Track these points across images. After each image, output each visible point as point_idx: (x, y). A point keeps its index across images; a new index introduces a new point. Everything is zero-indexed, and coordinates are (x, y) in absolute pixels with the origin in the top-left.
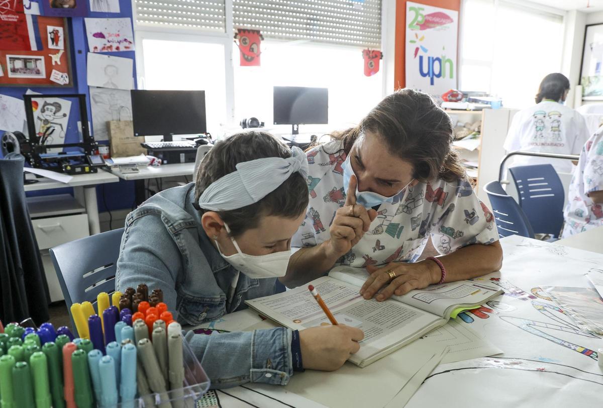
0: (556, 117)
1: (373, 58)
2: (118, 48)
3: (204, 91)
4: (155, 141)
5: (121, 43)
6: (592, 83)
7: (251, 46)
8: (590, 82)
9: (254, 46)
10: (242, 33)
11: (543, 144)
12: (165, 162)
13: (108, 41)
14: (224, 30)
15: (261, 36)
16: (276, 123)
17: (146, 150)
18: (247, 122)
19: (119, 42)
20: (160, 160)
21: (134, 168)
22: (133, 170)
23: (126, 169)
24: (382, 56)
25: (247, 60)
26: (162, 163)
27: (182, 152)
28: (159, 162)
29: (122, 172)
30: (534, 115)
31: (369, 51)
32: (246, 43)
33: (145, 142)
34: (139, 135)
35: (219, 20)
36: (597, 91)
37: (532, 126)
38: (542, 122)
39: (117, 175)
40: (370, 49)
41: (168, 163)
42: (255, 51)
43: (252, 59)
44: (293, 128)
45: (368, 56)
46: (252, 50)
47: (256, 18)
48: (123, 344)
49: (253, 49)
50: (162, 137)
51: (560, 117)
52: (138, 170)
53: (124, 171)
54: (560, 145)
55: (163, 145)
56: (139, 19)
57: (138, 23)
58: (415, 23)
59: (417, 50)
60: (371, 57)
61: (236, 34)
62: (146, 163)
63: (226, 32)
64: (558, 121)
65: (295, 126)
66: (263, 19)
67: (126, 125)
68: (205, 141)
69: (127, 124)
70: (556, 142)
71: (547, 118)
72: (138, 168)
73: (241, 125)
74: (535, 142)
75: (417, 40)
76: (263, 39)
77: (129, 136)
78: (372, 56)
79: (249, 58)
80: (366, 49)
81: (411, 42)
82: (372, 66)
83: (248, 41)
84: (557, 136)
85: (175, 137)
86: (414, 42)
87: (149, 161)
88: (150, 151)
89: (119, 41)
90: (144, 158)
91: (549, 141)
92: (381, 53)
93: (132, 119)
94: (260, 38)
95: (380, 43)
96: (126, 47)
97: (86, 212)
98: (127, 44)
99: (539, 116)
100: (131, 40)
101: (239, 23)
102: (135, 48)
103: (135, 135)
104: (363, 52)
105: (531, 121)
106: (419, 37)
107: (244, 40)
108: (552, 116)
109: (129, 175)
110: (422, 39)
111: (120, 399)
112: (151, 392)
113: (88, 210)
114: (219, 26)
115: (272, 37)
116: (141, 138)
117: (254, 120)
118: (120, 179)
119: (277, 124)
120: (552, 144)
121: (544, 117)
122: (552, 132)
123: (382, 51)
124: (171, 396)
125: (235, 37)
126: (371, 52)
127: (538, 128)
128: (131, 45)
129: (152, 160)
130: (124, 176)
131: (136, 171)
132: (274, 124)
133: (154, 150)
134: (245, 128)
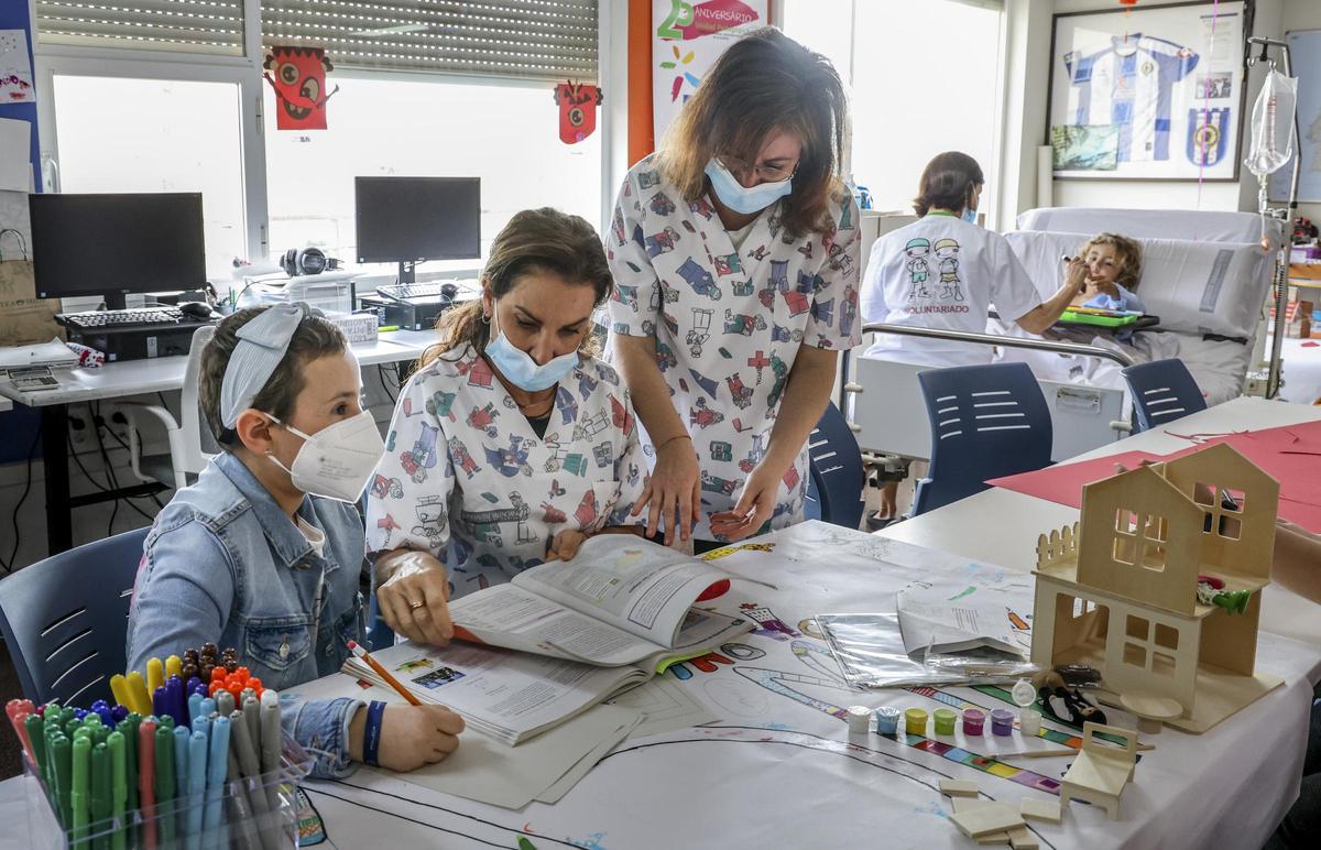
0: (950, 252)
1: (580, 102)
3: (200, 194)
4: (86, 310)
5: (3, 86)
6: (1073, 140)
7: (303, 84)
8: (1067, 139)
9: (311, 84)
10: (281, 54)
11: (928, 309)
12: (113, 357)
14: (240, 50)
15: (326, 61)
16: (361, 260)
17: (64, 329)
18: (297, 259)
20: (102, 355)
21: (44, 376)
22: (45, 381)
23: (26, 380)
24: (601, 97)
25: (294, 114)
26: (107, 360)
27: (151, 334)
28: (99, 359)
29: (19, 388)
30: (907, 249)
31: (572, 87)
32: (291, 78)
33: (61, 312)
34: (48, 296)
35: (229, 27)
36: (1083, 158)
37: (904, 273)
38: (924, 263)
40: (573, 83)
41: (119, 359)
42: (313, 95)
43: (307, 112)
44: (402, 267)
45: (568, 99)
46: (305, 92)
47: (313, 21)
48: (213, 718)
49: (307, 90)
50: (100, 299)
51: (956, 251)
52: (56, 383)
53: (22, 385)
54: (962, 309)
55: (105, 317)
56: (43, 27)
57: (41, 37)
58: (673, 25)
59: (679, 81)
60: (576, 99)
61: (269, 58)
62: (69, 361)
63: (245, 55)
64: (954, 261)
65: (407, 264)
66: (330, 23)
67: (16, 273)
68: (202, 308)
69: (19, 269)
70: (952, 302)
71: (933, 255)
72: (53, 376)
73: (282, 264)
74: (911, 305)
75: (679, 62)
76: (330, 68)
77: (23, 298)
78: (579, 98)
79: (300, 110)
80: (565, 82)
81: (665, 65)
82: (579, 120)
83: (295, 73)
84: (954, 291)
85: (131, 298)
86: (672, 65)
87: (76, 357)
88: (71, 331)
90: (57, 350)
91: (939, 301)
92: (599, 90)
94: (324, 66)
95: (596, 67)
96: (14, 95)
98: (16, 88)
99: (917, 251)
100: (27, 78)
101: (276, 33)
102: (37, 96)
103: (39, 297)
104: (556, 90)
105: (901, 261)
106: (683, 54)
107: (288, 70)
108: (941, 251)
109: (36, 395)
110: (690, 57)
111: (207, 785)
112: (242, 776)
114: (229, 41)
115: (350, 62)
116: (52, 301)
117: (313, 253)
118: (15, 403)
119: (365, 262)
120: (944, 309)
121: (927, 251)
122: (943, 284)
123: (599, 86)
124: (264, 780)
125: (267, 66)
126: (576, 89)
127: (916, 277)
128: (24, 91)
129: (81, 353)
130: (23, 398)
131: (51, 386)
132: (359, 262)
133: (87, 332)
134: (293, 273)
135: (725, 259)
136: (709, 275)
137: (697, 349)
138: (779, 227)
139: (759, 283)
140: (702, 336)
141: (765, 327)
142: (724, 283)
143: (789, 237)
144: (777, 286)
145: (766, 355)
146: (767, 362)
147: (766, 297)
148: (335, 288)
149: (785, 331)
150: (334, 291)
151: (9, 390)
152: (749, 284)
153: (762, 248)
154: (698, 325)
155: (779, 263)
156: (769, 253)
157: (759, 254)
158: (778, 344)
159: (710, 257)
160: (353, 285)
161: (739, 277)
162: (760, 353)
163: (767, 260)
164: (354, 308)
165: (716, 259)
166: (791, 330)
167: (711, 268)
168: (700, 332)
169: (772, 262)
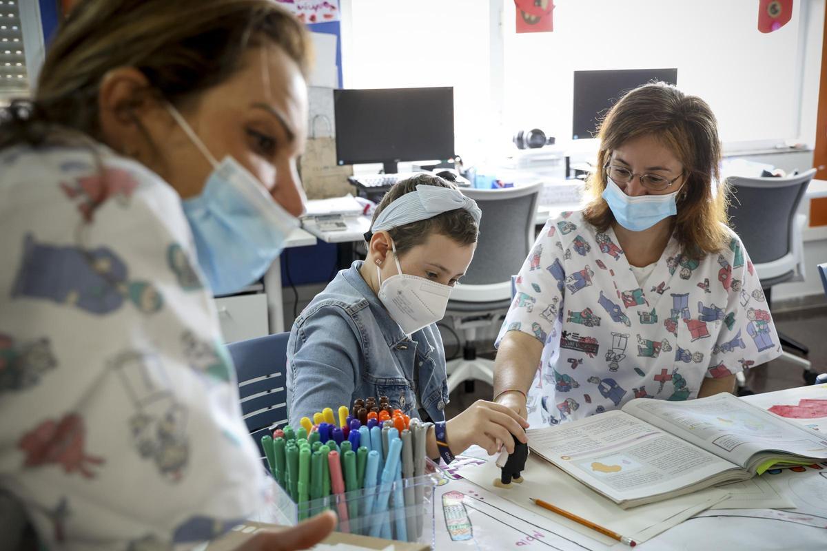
2: (313, 18)
3: (452, 88)
4: (369, 174)
5: (319, 10)
13: (299, 7)
16: (576, 137)
17: (354, 188)
18: (524, 137)
19: (316, 8)
21: (339, 221)
22: (338, 225)
23: (326, 223)
25: (528, 21)
29: (322, 229)
33: (352, 175)
34: (345, 163)
39: (314, 235)
42: (544, 5)
43: (538, 19)
46: (538, 3)
50: (380, 166)
52: (345, 225)
53: (323, 226)
55: (383, 180)
62: (356, 212)
67: (324, 147)
68: (452, 174)
69: (326, 144)
72: (344, 222)
73: (514, 141)
77: (328, 165)
79: (533, 18)
85: (401, 166)
87: (361, 208)
88: (360, 190)
89: (315, 6)
90: (352, 203)
93: (333, 135)
96: (326, 16)
97: (263, 291)
98: (327, 10)
100: (335, 4)
102: (341, 16)
103: (338, 164)
109: (332, 235)
113: (266, 287)
116: (347, 167)
117: (537, 133)
118: (320, 241)
119: (579, 138)
128: (333, 12)
129: (365, 206)
130: (323, 236)
131: (342, 228)
132: (573, 138)
133: (370, 191)
134: (521, 146)
135: (631, 294)
136: (618, 307)
137: (614, 366)
138: (676, 266)
139: (664, 313)
140: (619, 356)
141: (670, 349)
142: (631, 313)
143: (686, 272)
144: (680, 315)
145: (670, 372)
146: (670, 378)
147: (671, 325)
148: (552, 160)
149: (688, 353)
150: (551, 162)
151: (315, 230)
152: (653, 313)
153: (663, 284)
154: (616, 345)
155: (680, 296)
156: (669, 288)
157: (660, 289)
158: (681, 364)
159: (618, 292)
160: (568, 159)
161: (643, 308)
162: (664, 371)
163: (667, 293)
164: (568, 175)
165: (623, 293)
166: (692, 352)
167: (620, 302)
168: (618, 352)
169: (673, 295)
